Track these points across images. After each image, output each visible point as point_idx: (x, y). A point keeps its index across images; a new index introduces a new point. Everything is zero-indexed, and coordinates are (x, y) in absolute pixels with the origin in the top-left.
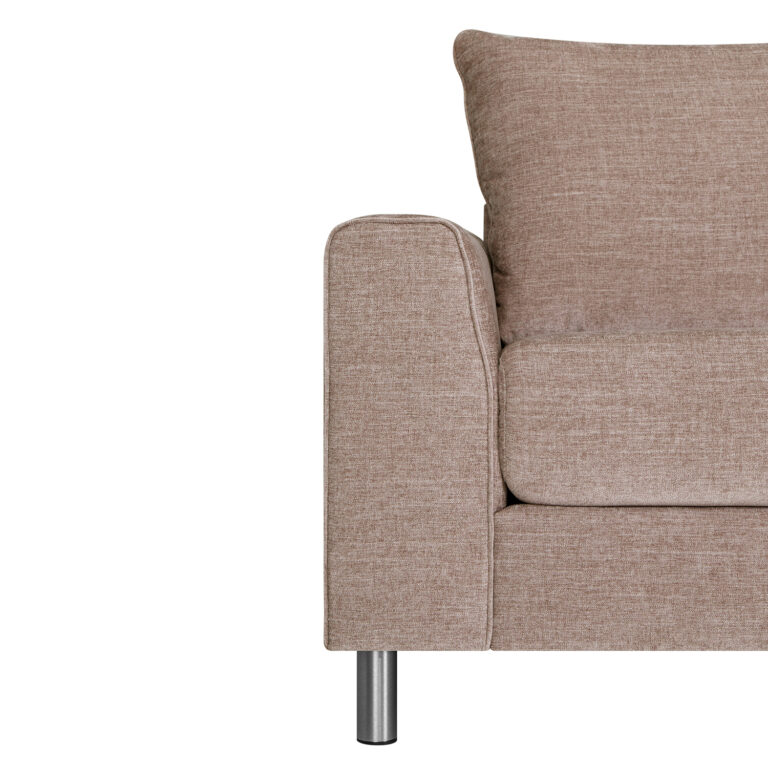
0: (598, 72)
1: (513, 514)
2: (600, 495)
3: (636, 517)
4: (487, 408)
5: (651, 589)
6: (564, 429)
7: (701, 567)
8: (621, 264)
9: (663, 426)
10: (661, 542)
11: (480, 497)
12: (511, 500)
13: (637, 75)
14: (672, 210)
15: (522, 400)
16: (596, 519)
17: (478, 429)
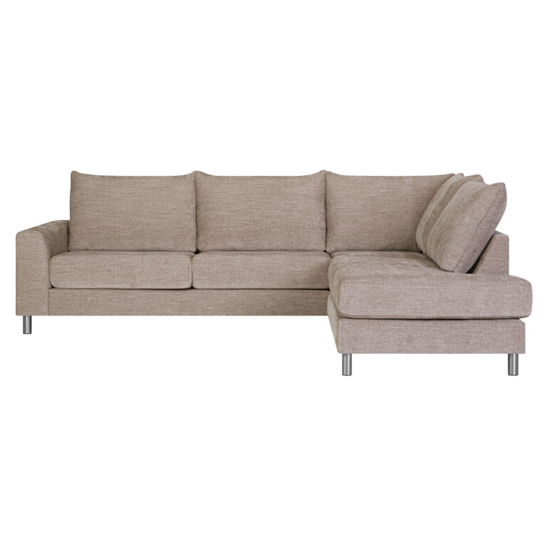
0: (97, 185)
1: (53, 290)
2: (69, 286)
3: (77, 291)
4: (47, 269)
5: (79, 304)
6: (62, 273)
7: (89, 300)
8: (97, 233)
9: (82, 273)
10: (81, 296)
11: (45, 287)
12: (53, 287)
13: (105, 186)
14: (109, 221)
15: (53, 268)
16: (69, 291)
17: (45, 273)
